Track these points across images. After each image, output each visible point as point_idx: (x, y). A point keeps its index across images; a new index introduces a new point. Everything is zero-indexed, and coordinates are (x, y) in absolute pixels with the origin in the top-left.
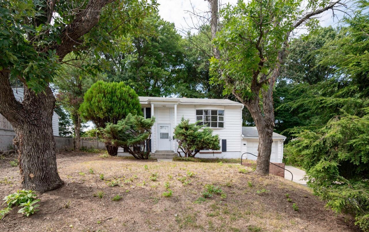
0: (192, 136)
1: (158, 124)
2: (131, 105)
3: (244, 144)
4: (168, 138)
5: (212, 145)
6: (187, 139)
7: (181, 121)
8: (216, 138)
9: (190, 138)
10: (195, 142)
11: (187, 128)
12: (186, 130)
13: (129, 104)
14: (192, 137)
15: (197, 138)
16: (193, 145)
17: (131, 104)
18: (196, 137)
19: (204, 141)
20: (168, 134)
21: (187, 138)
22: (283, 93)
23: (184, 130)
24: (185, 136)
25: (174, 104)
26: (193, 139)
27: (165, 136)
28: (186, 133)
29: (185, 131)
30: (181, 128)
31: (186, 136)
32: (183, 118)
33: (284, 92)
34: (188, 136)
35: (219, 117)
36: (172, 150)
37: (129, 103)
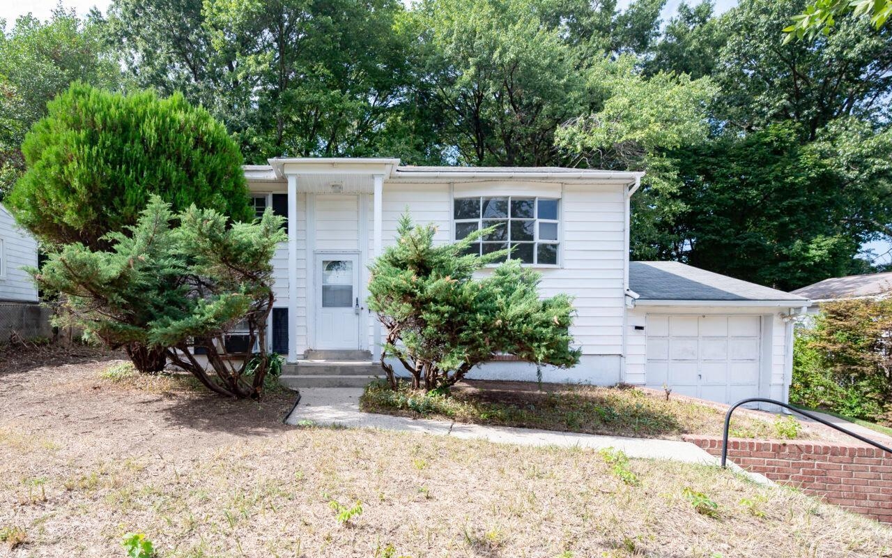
0: (448, 302)
1: (315, 253)
2: (202, 179)
3: (637, 328)
4: (351, 306)
5: (548, 347)
6: (425, 316)
7: (399, 236)
8: (563, 312)
9: (437, 312)
10: (461, 331)
11: (423, 267)
12: (418, 274)
13: (196, 174)
14: (447, 308)
15: (475, 312)
16: (453, 345)
17: (200, 174)
18: (464, 307)
19: (504, 325)
20: (349, 290)
21: (428, 310)
22: (712, 160)
23: (410, 273)
24: (413, 303)
25: (373, 177)
26: (453, 315)
27: (336, 297)
28: (422, 290)
29: (414, 278)
30: (400, 265)
31: (422, 303)
32: (407, 222)
33: (712, 156)
34: (428, 300)
35: (540, 223)
36: (365, 349)
37: (193, 169)
